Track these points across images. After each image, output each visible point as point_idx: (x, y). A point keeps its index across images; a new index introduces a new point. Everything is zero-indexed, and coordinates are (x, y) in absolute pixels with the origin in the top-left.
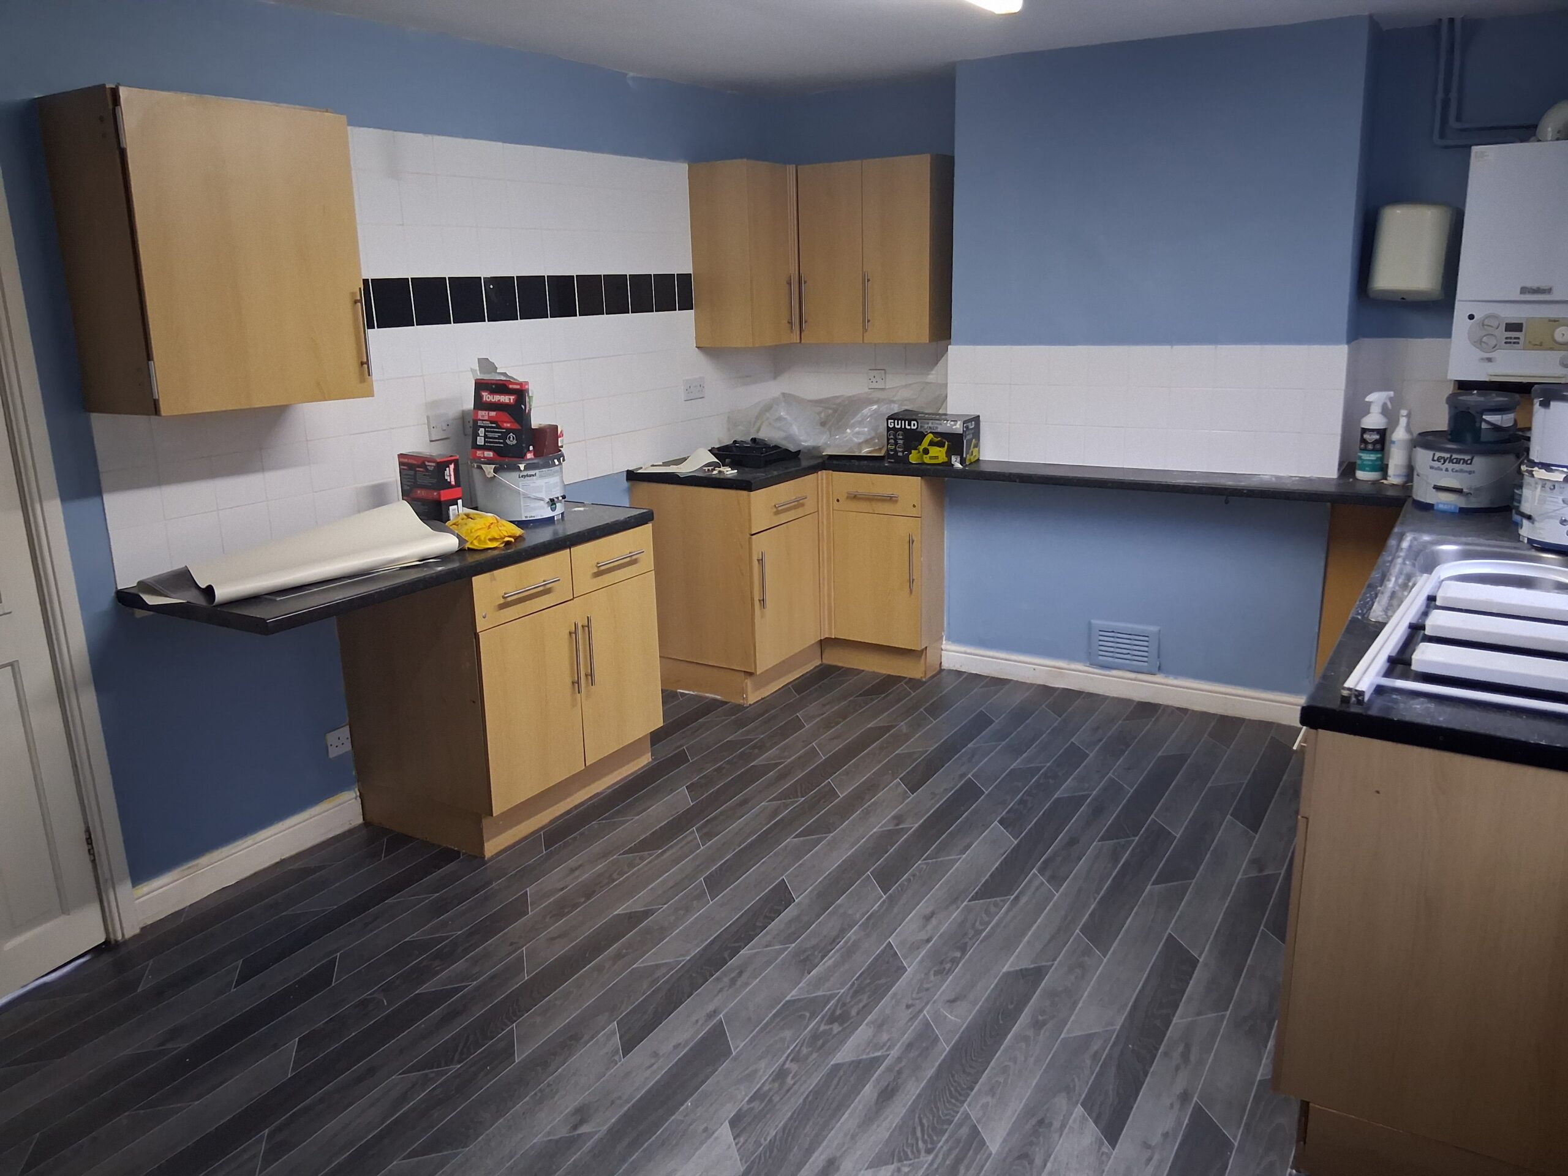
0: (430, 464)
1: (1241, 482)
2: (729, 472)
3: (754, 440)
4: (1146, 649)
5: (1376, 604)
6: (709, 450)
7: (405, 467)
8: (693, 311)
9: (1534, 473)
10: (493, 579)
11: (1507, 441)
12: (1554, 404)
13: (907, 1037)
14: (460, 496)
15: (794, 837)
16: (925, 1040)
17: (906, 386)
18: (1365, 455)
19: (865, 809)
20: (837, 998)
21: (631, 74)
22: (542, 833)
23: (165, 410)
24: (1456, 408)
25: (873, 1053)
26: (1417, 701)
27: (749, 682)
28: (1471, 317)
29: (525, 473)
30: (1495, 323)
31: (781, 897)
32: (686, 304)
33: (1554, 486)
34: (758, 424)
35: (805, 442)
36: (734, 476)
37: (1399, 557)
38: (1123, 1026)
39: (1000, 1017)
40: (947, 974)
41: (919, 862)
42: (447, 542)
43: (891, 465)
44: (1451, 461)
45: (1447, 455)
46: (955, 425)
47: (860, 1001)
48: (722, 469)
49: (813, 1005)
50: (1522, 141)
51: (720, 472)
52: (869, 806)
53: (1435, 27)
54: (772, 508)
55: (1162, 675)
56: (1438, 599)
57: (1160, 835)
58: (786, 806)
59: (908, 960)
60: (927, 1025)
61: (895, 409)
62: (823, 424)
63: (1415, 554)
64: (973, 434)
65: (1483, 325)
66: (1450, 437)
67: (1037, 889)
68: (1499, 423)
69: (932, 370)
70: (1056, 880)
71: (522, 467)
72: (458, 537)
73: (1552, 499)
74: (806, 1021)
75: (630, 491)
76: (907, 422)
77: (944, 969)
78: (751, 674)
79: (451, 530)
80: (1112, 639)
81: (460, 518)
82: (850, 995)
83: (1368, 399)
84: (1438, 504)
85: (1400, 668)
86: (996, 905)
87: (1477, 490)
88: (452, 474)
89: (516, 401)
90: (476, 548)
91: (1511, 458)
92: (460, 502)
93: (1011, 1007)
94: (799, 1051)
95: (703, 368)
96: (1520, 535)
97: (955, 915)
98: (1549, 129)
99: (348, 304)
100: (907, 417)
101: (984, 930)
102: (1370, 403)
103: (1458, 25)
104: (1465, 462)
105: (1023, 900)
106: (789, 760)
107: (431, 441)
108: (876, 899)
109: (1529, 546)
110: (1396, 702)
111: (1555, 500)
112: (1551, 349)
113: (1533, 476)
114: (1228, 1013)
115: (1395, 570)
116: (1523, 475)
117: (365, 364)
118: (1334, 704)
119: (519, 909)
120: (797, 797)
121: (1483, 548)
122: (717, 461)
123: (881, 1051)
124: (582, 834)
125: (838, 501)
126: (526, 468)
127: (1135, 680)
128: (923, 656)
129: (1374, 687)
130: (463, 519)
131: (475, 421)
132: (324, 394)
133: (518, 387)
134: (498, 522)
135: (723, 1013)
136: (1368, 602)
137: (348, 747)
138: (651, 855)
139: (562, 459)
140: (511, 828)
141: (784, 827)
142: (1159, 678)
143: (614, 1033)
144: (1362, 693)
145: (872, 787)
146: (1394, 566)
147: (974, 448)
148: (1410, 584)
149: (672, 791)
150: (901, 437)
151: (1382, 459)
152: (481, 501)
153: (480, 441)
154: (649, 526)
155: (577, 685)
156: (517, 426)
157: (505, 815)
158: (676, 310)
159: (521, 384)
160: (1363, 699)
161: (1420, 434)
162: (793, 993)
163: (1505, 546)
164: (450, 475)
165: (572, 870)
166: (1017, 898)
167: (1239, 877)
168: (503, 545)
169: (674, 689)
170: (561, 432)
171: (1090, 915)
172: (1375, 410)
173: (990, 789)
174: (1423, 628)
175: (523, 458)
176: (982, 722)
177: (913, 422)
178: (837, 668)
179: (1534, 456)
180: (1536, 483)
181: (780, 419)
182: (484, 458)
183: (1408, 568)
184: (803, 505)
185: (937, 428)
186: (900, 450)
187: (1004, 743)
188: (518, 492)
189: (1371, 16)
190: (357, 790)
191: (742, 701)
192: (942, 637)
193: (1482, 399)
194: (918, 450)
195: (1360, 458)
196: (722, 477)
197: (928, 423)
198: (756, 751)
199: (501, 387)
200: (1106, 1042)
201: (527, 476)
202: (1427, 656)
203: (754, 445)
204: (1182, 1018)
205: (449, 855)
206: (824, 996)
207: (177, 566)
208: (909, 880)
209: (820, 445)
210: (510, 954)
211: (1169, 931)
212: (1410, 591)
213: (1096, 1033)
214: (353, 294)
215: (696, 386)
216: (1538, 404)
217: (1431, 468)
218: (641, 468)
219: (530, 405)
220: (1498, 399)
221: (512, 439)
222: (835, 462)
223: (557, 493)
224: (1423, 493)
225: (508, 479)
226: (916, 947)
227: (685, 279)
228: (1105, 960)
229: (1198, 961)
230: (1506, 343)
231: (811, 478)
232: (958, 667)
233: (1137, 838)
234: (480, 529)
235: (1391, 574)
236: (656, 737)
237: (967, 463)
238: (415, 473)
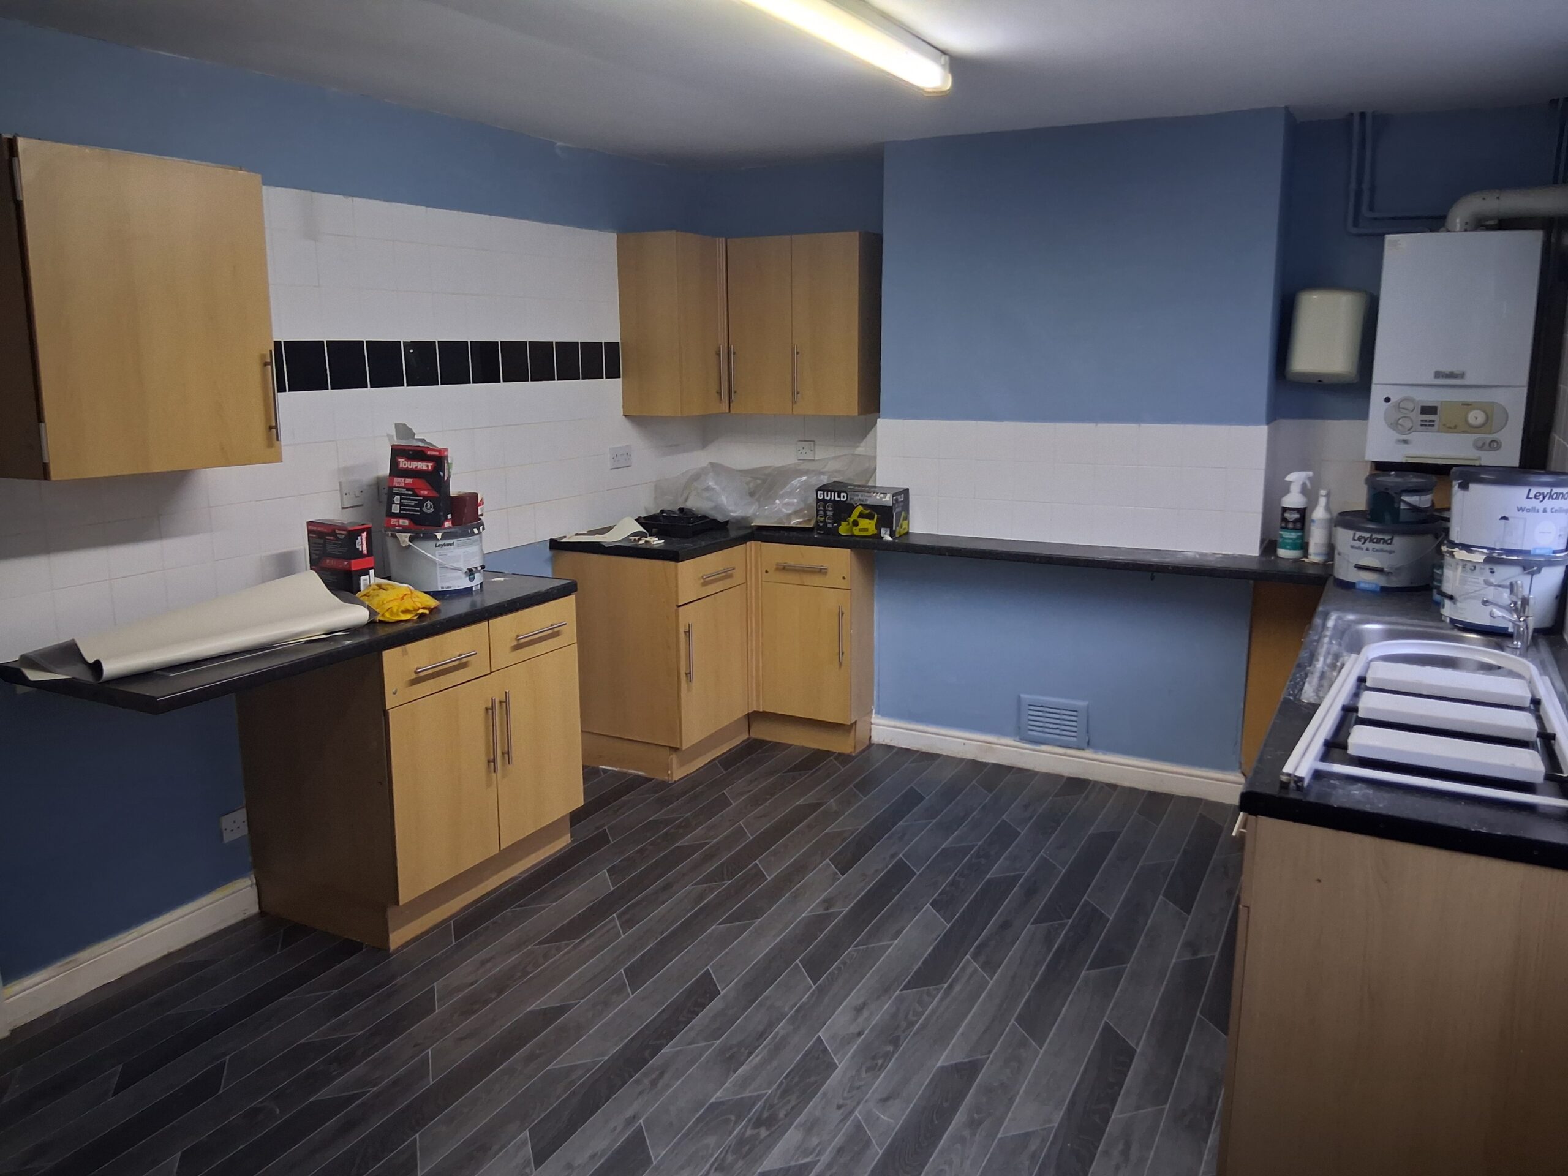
0: (341, 532)
1: (1165, 558)
2: (656, 542)
3: (681, 510)
4: (1074, 724)
5: (1306, 685)
6: (636, 520)
7: (314, 536)
8: (620, 380)
9: (1455, 553)
10: (405, 653)
11: (1424, 522)
12: (1473, 487)
13: (838, 1140)
14: (373, 565)
15: (719, 924)
16: (858, 1141)
17: (835, 458)
18: (1286, 533)
19: (794, 892)
20: (764, 1098)
21: (559, 144)
22: (452, 922)
23: (54, 475)
24: (1375, 488)
25: (802, 1160)
26: (1355, 787)
27: (674, 758)
28: (1387, 400)
29: (442, 542)
30: (1410, 406)
31: (705, 990)
32: (614, 373)
33: (1475, 567)
34: (685, 495)
35: (735, 512)
36: (661, 546)
37: (1325, 636)
38: (1061, 1124)
39: (935, 1116)
40: (879, 1070)
41: (850, 949)
42: (357, 614)
43: (820, 536)
44: (1371, 540)
45: (1367, 535)
46: (885, 497)
47: (789, 1101)
48: (648, 539)
49: (740, 1108)
50: (1432, 231)
51: (646, 542)
52: (797, 889)
53: (1347, 121)
54: (699, 579)
55: (1091, 750)
56: (1368, 680)
57: (1094, 917)
58: (712, 890)
59: (839, 1056)
60: (858, 1127)
61: (825, 480)
62: (752, 494)
63: (1341, 633)
64: (902, 506)
65: (1399, 408)
66: (1369, 517)
67: (971, 976)
68: (1417, 504)
69: (860, 443)
70: (990, 966)
71: (439, 536)
72: (369, 608)
73: (1473, 580)
74: (732, 1124)
75: (553, 560)
76: (836, 494)
77: (877, 1064)
78: (675, 749)
79: (360, 600)
80: (1041, 714)
81: (372, 587)
82: (778, 1095)
83: (1288, 478)
84: (1359, 582)
85: (1336, 752)
86: (929, 994)
87: (1399, 569)
88: (364, 542)
89: (434, 467)
90: (387, 620)
91: (1429, 538)
92: (372, 572)
93: (945, 1105)
94: (724, 1159)
95: (629, 436)
96: (1442, 615)
97: (886, 1006)
98: (1458, 221)
99: (256, 368)
100: (836, 490)
101: (917, 1022)
102: (1290, 482)
103: (1369, 121)
104: (1385, 541)
105: (958, 988)
106: (715, 840)
107: (343, 508)
108: (806, 988)
109: (1450, 626)
110: (1334, 787)
111: (1476, 580)
112: (1465, 432)
113: (1453, 556)
114: (1167, 1106)
115: (1323, 650)
116: (1444, 555)
117: (272, 428)
118: (1273, 790)
119: (425, 1005)
120: (723, 880)
121: (1405, 628)
122: (644, 531)
123: (811, 1156)
124: (494, 923)
125: (767, 572)
126: (443, 537)
127: (1065, 755)
128: (853, 731)
129: (1312, 772)
130: (374, 590)
131: (391, 488)
132: (228, 460)
133: (437, 453)
134: (412, 593)
135: (644, 1118)
136: (1298, 683)
137: (244, 831)
138: (567, 945)
139: (481, 528)
140: (418, 917)
141: (708, 913)
142: (1088, 754)
143: (524, 1143)
144: (1301, 779)
145: (799, 869)
146: (1322, 647)
147: (903, 520)
148: (1339, 664)
149: (592, 874)
150: (830, 509)
151: (1302, 537)
152: (394, 570)
153: (396, 509)
154: (573, 597)
155: (492, 764)
156: (434, 494)
157: (411, 904)
158: (603, 378)
159: (439, 451)
160: (1303, 785)
161: (1341, 514)
162: (718, 1094)
163: (1429, 626)
164: (362, 544)
165: (483, 963)
166: (950, 987)
167: (1174, 961)
168: (417, 617)
169: (596, 766)
170: (481, 500)
171: (1026, 1003)
172: (1295, 489)
173: (921, 870)
174: (1356, 710)
175: (439, 526)
176: (912, 799)
177: (842, 494)
178: (763, 743)
179: (1455, 535)
180: (1457, 564)
181: (708, 489)
182: (399, 526)
183: (1335, 648)
184: (731, 576)
185: (866, 500)
186: (830, 521)
187: (935, 820)
188: (434, 562)
189: (1286, 108)
190: (253, 876)
191: (666, 778)
192: (872, 710)
193: (1399, 480)
194: (848, 522)
195: (1281, 536)
196: (648, 547)
197: (858, 495)
198: (681, 831)
199: (419, 454)
200: (1044, 1141)
201: (445, 545)
202: (1361, 739)
203: (681, 515)
204: (1121, 1113)
205: (350, 948)
206: (750, 1097)
207: (64, 639)
208: (839, 968)
209: (748, 515)
210: (412, 1057)
211: (1105, 1019)
212: (1340, 671)
213: (1034, 1132)
214: (263, 356)
215: (623, 455)
216: (1457, 486)
217: (1352, 547)
218: (565, 537)
219: (449, 472)
220: (1414, 480)
221: (429, 506)
222: (764, 533)
223: (476, 562)
224: (1345, 571)
225: (425, 549)
226: (848, 1040)
227: (612, 348)
228: (1042, 1052)
229: (1136, 1051)
230: (1422, 425)
231: (740, 548)
232: (888, 742)
233: (1071, 921)
234: (392, 600)
235: (1318, 654)
236: (576, 817)
237: (897, 535)
238: (325, 542)
